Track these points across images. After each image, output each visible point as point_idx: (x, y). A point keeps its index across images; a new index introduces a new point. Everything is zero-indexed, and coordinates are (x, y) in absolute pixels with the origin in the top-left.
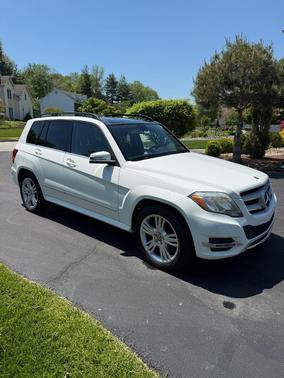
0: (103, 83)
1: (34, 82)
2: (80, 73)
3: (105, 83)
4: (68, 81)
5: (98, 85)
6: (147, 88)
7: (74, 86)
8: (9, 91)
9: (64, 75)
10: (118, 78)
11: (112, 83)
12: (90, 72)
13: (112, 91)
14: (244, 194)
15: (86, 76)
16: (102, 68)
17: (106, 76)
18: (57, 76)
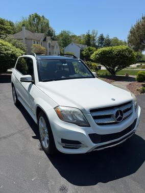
0: (97, 39)
1: (63, 40)
2: (86, 34)
3: (98, 39)
4: (79, 38)
5: (94, 40)
6: (121, 41)
7: (82, 41)
8: (49, 44)
9: (77, 35)
10: (105, 36)
11: (102, 38)
12: (91, 33)
13: (101, 43)
14: (92, 111)
15: (89, 36)
16: (97, 31)
17: (99, 35)
18: (74, 36)
